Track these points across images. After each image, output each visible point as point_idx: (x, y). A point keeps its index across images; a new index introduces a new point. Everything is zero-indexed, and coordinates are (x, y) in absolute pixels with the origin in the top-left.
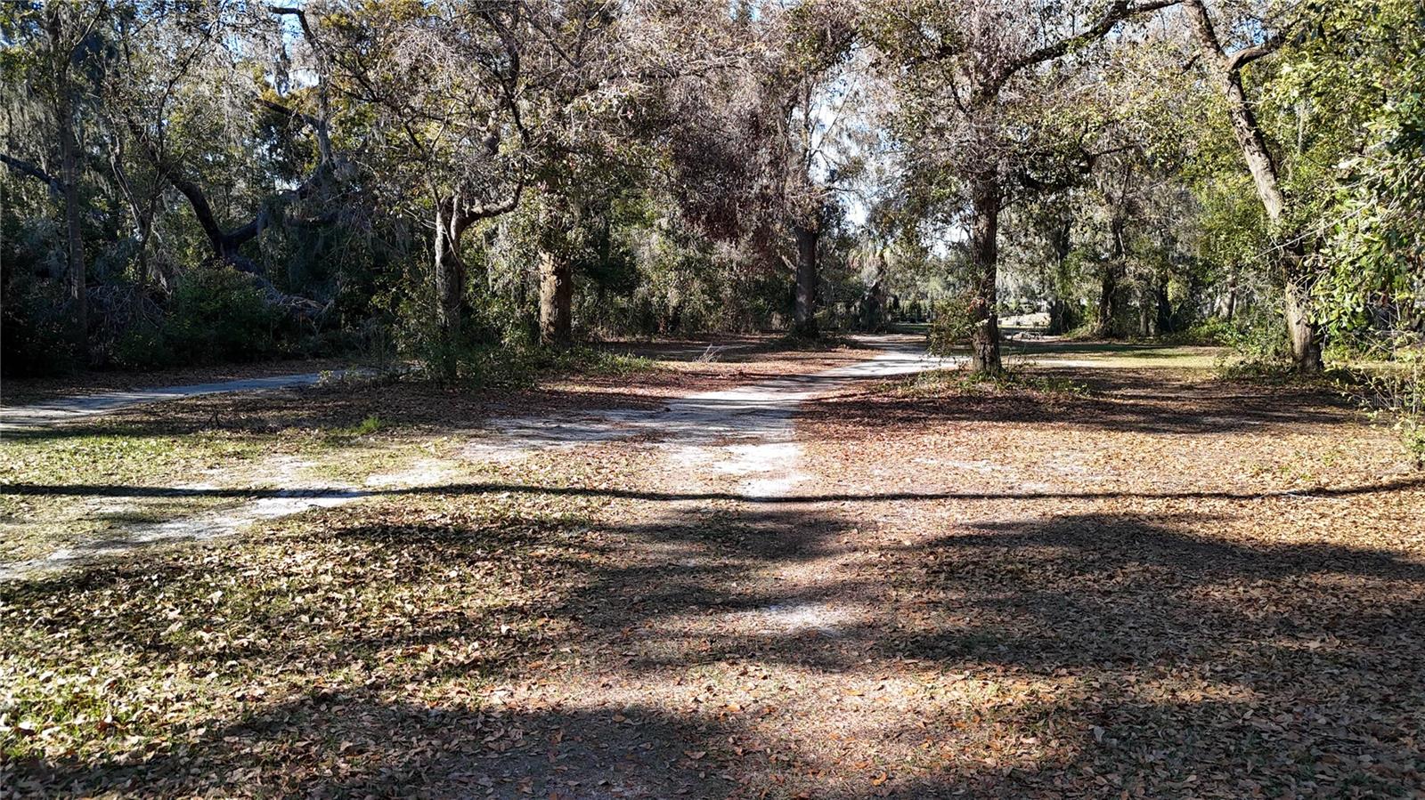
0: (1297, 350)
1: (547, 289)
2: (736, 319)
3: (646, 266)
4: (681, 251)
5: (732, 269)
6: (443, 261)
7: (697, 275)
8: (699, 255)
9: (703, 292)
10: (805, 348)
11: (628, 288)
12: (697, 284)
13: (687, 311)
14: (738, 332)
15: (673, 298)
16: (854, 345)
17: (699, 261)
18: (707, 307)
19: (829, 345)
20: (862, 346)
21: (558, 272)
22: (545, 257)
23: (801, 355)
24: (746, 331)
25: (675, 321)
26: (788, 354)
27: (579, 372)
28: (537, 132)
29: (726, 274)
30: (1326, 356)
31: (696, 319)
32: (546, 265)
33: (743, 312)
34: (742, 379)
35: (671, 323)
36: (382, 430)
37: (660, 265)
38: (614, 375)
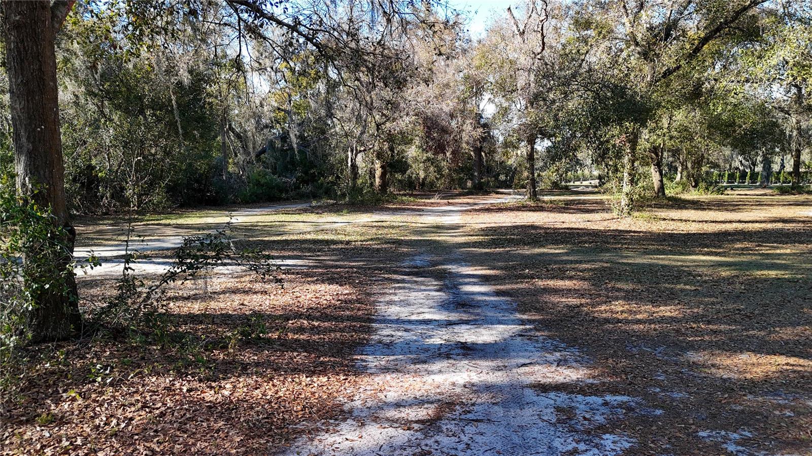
0: (656, 189)
1: (378, 173)
2: (450, 183)
3: (410, 161)
4: (425, 155)
5: (447, 161)
6: (351, 165)
7: (432, 164)
8: (433, 156)
9: (435, 172)
10: (477, 194)
11: (403, 172)
12: (432, 169)
13: (428, 180)
14: (451, 189)
15: (422, 175)
16: (498, 193)
17: (433, 159)
18: (437, 178)
19: (487, 193)
20: (502, 193)
21: (382, 167)
22: (377, 162)
23: (475, 197)
24: (454, 189)
25: (423, 184)
26: (470, 196)
27: (391, 202)
28: (386, 130)
29: (445, 163)
30: (667, 192)
31: (432, 184)
32: (378, 165)
33: (453, 180)
34: (449, 204)
35: (421, 185)
36: (349, 213)
37: (416, 160)
38: (403, 202)
